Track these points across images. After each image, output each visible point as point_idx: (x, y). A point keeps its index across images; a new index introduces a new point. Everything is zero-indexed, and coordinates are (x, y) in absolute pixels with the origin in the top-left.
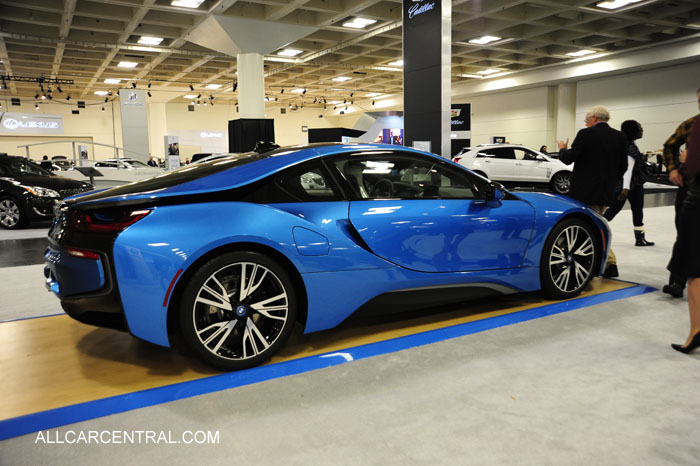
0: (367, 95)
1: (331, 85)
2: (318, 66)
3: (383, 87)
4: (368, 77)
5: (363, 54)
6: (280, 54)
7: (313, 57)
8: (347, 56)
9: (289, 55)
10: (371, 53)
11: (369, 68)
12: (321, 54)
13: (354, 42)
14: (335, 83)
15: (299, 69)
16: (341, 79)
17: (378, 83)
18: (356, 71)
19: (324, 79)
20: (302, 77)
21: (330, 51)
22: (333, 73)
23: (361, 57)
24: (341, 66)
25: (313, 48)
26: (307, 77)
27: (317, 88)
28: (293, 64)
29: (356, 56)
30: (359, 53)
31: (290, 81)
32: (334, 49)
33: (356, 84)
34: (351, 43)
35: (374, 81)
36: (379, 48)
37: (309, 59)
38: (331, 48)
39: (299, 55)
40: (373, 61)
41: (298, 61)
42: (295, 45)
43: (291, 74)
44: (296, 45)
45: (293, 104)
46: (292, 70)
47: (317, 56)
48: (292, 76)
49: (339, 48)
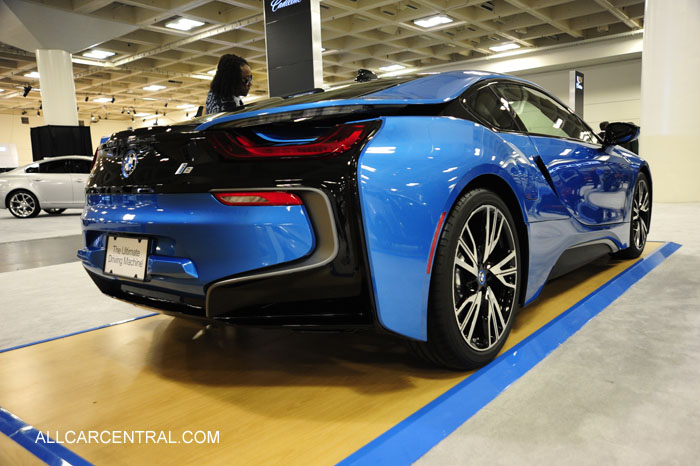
0: (179, 107)
1: (141, 94)
2: (130, 72)
3: (197, 98)
4: (183, 87)
5: (183, 60)
6: (85, 55)
7: (127, 61)
8: (165, 62)
9: (97, 57)
10: (192, 60)
11: (187, 76)
12: (137, 57)
13: (175, 46)
14: (146, 92)
15: (106, 74)
16: (154, 88)
17: (193, 94)
18: (171, 79)
19: (133, 88)
20: (108, 84)
21: (147, 55)
22: (145, 80)
23: (179, 64)
24: (157, 72)
25: (127, 51)
26: (115, 85)
27: (125, 97)
28: (100, 68)
29: (175, 62)
30: (179, 59)
31: (95, 89)
32: (152, 53)
33: (169, 94)
34: (172, 47)
35: (188, 91)
36: (201, 54)
37: (122, 62)
38: (149, 51)
39: (109, 58)
40: (191, 68)
41: (107, 65)
42: (105, 46)
43: (95, 79)
44: (107, 45)
45: (96, 115)
46: (98, 76)
47: (131, 59)
48: (97, 83)
49: (158, 51)
